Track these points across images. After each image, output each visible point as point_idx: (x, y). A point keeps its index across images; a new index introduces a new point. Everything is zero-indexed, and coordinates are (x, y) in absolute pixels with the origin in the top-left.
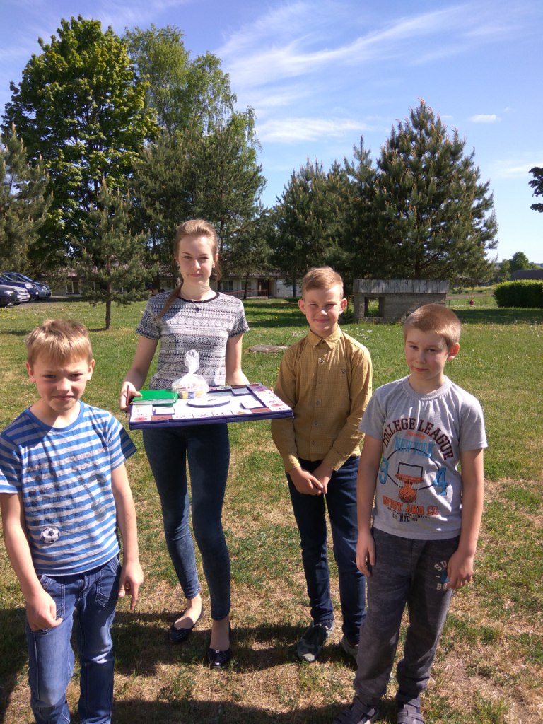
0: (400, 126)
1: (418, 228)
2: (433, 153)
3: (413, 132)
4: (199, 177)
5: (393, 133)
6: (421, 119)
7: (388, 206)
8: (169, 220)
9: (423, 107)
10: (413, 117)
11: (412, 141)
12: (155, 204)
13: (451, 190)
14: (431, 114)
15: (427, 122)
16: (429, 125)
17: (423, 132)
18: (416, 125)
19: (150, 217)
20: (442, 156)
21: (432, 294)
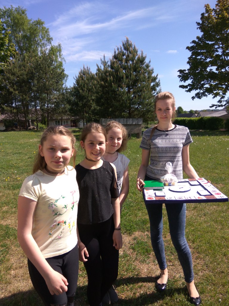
0: (118, 49)
1: (127, 95)
2: (133, 61)
3: (124, 52)
4: (35, 74)
5: (115, 52)
6: (127, 46)
7: (113, 85)
8: (21, 94)
9: (127, 41)
10: (123, 45)
11: (123, 56)
12: (14, 86)
13: (141, 78)
14: (131, 44)
15: (130, 47)
16: (131, 48)
17: (128, 52)
18: (125, 49)
19: (12, 92)
20: (136, 63)
21: (135, 124)
